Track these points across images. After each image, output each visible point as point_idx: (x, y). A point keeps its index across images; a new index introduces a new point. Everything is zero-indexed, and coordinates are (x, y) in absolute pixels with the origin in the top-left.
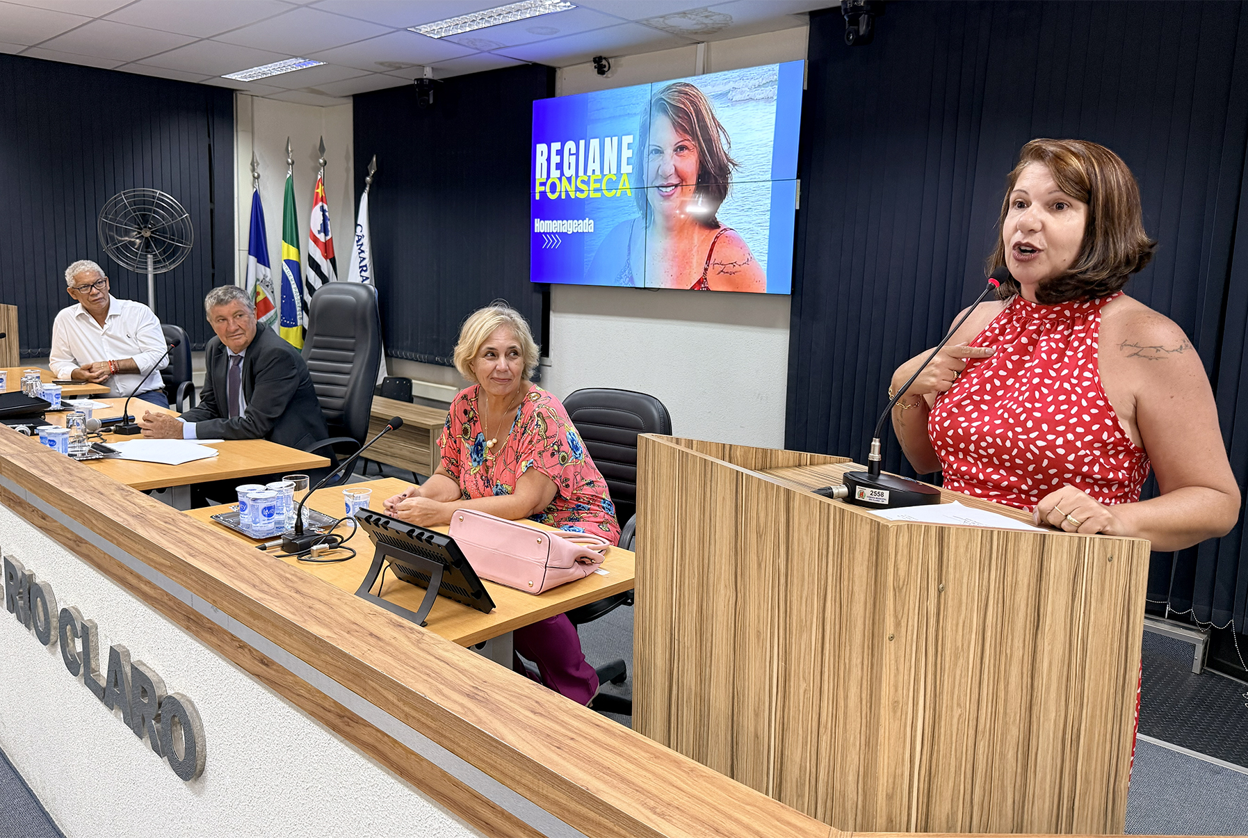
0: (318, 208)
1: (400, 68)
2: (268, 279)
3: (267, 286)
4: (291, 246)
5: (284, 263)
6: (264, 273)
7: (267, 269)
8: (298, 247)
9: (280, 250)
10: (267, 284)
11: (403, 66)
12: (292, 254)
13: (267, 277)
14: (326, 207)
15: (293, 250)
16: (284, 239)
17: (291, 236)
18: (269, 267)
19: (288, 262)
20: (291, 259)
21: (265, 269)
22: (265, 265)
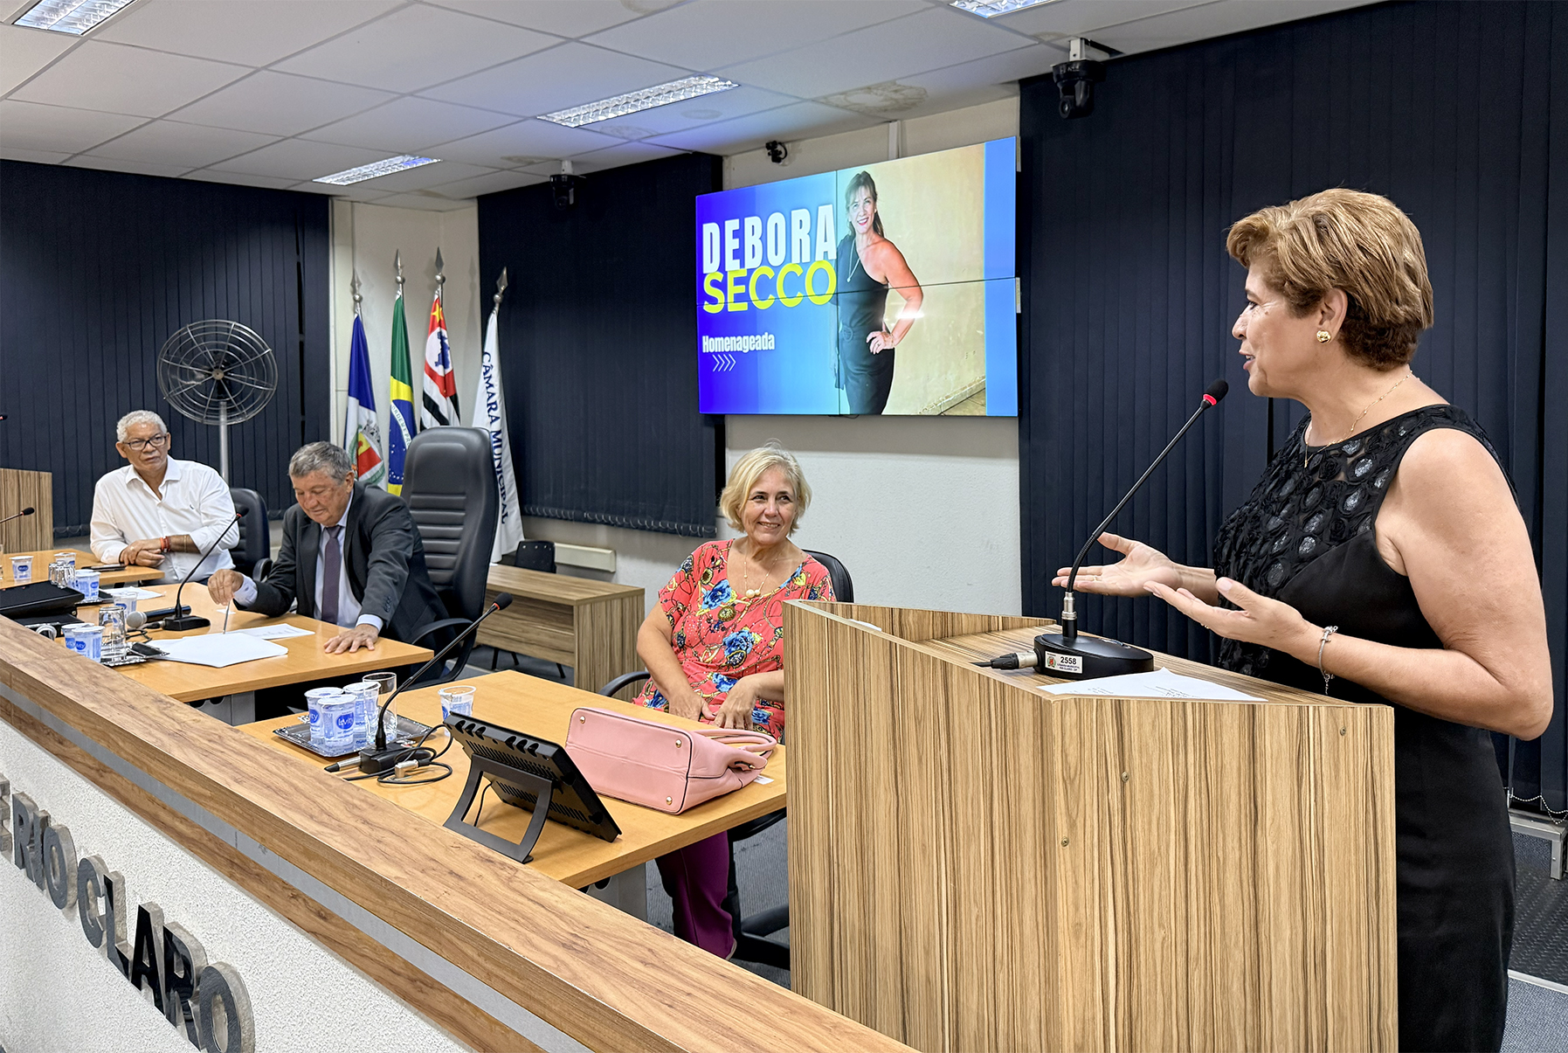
0: (434, 334)
1: (531, 163)
2: (372, 425)
3: (372, 434)
4: (401, 383)
5: (393, 404)
6: (368, 418)
7: (372, 412)
8: (410, 384)
9: (387, 388)
10: (372, 431)
11: (535, 161)
12: (404, 395)
13: (371, 422)
14: (445, 333)
15: (404, 387)
16: (393, 374)
17: (402, 369)
18: (374, 410)
19: (398, 403)
20: (402, 398)
21: (369, 413)
22: (368, 407)
